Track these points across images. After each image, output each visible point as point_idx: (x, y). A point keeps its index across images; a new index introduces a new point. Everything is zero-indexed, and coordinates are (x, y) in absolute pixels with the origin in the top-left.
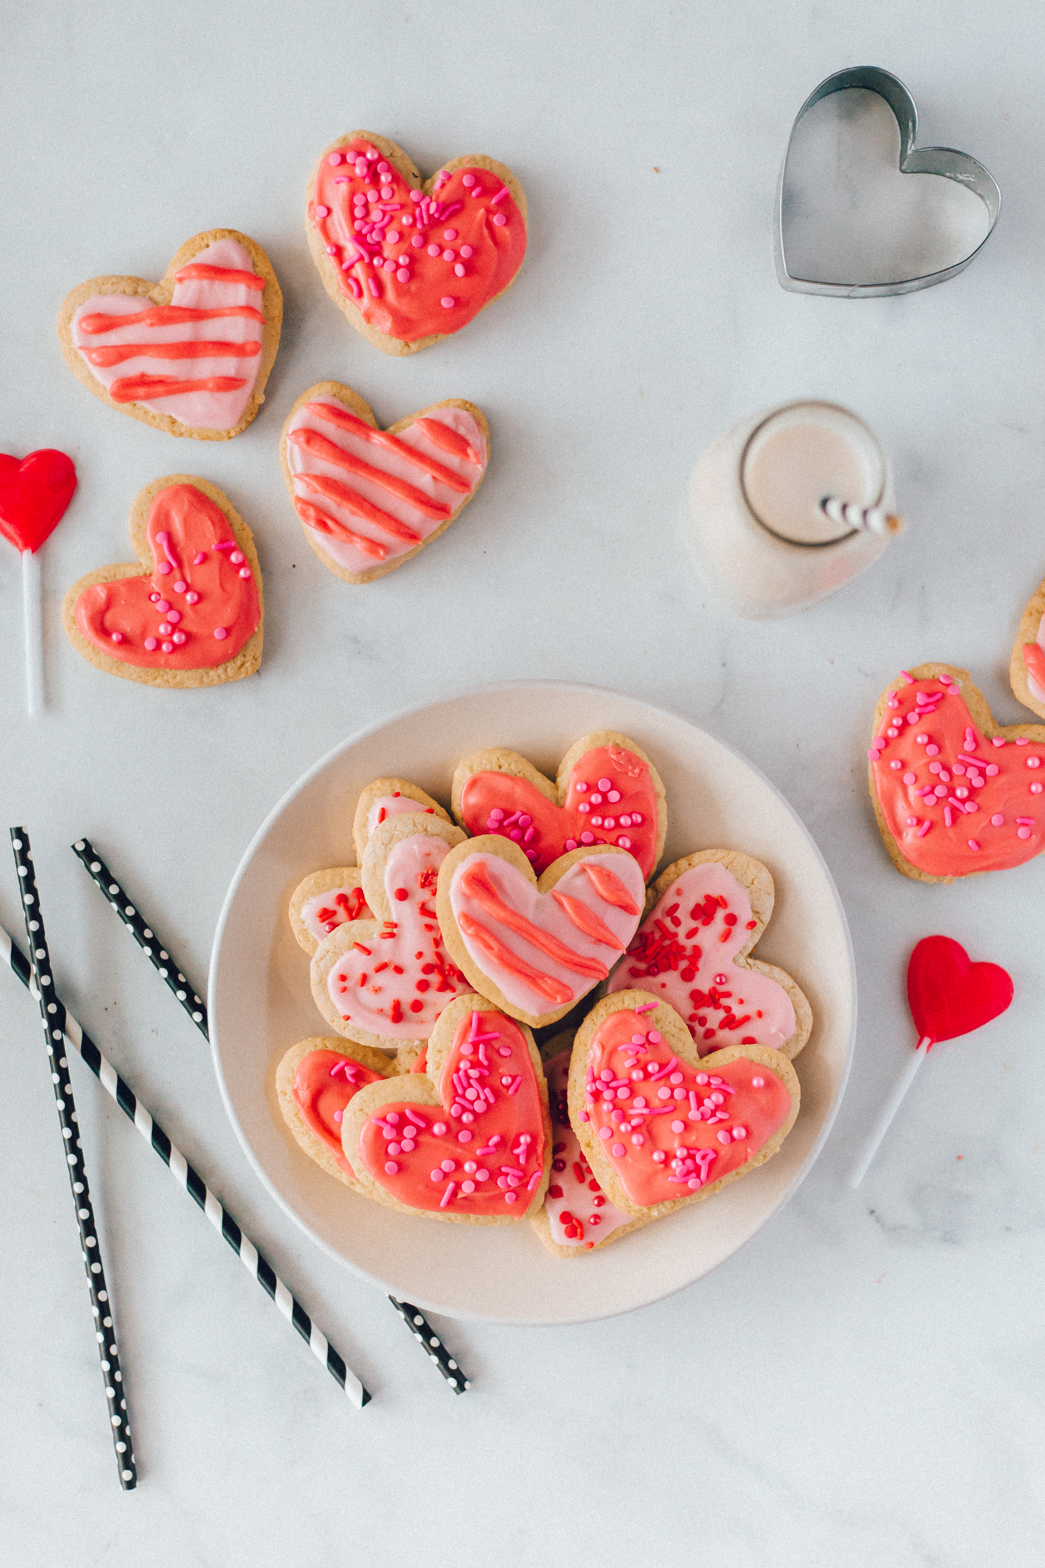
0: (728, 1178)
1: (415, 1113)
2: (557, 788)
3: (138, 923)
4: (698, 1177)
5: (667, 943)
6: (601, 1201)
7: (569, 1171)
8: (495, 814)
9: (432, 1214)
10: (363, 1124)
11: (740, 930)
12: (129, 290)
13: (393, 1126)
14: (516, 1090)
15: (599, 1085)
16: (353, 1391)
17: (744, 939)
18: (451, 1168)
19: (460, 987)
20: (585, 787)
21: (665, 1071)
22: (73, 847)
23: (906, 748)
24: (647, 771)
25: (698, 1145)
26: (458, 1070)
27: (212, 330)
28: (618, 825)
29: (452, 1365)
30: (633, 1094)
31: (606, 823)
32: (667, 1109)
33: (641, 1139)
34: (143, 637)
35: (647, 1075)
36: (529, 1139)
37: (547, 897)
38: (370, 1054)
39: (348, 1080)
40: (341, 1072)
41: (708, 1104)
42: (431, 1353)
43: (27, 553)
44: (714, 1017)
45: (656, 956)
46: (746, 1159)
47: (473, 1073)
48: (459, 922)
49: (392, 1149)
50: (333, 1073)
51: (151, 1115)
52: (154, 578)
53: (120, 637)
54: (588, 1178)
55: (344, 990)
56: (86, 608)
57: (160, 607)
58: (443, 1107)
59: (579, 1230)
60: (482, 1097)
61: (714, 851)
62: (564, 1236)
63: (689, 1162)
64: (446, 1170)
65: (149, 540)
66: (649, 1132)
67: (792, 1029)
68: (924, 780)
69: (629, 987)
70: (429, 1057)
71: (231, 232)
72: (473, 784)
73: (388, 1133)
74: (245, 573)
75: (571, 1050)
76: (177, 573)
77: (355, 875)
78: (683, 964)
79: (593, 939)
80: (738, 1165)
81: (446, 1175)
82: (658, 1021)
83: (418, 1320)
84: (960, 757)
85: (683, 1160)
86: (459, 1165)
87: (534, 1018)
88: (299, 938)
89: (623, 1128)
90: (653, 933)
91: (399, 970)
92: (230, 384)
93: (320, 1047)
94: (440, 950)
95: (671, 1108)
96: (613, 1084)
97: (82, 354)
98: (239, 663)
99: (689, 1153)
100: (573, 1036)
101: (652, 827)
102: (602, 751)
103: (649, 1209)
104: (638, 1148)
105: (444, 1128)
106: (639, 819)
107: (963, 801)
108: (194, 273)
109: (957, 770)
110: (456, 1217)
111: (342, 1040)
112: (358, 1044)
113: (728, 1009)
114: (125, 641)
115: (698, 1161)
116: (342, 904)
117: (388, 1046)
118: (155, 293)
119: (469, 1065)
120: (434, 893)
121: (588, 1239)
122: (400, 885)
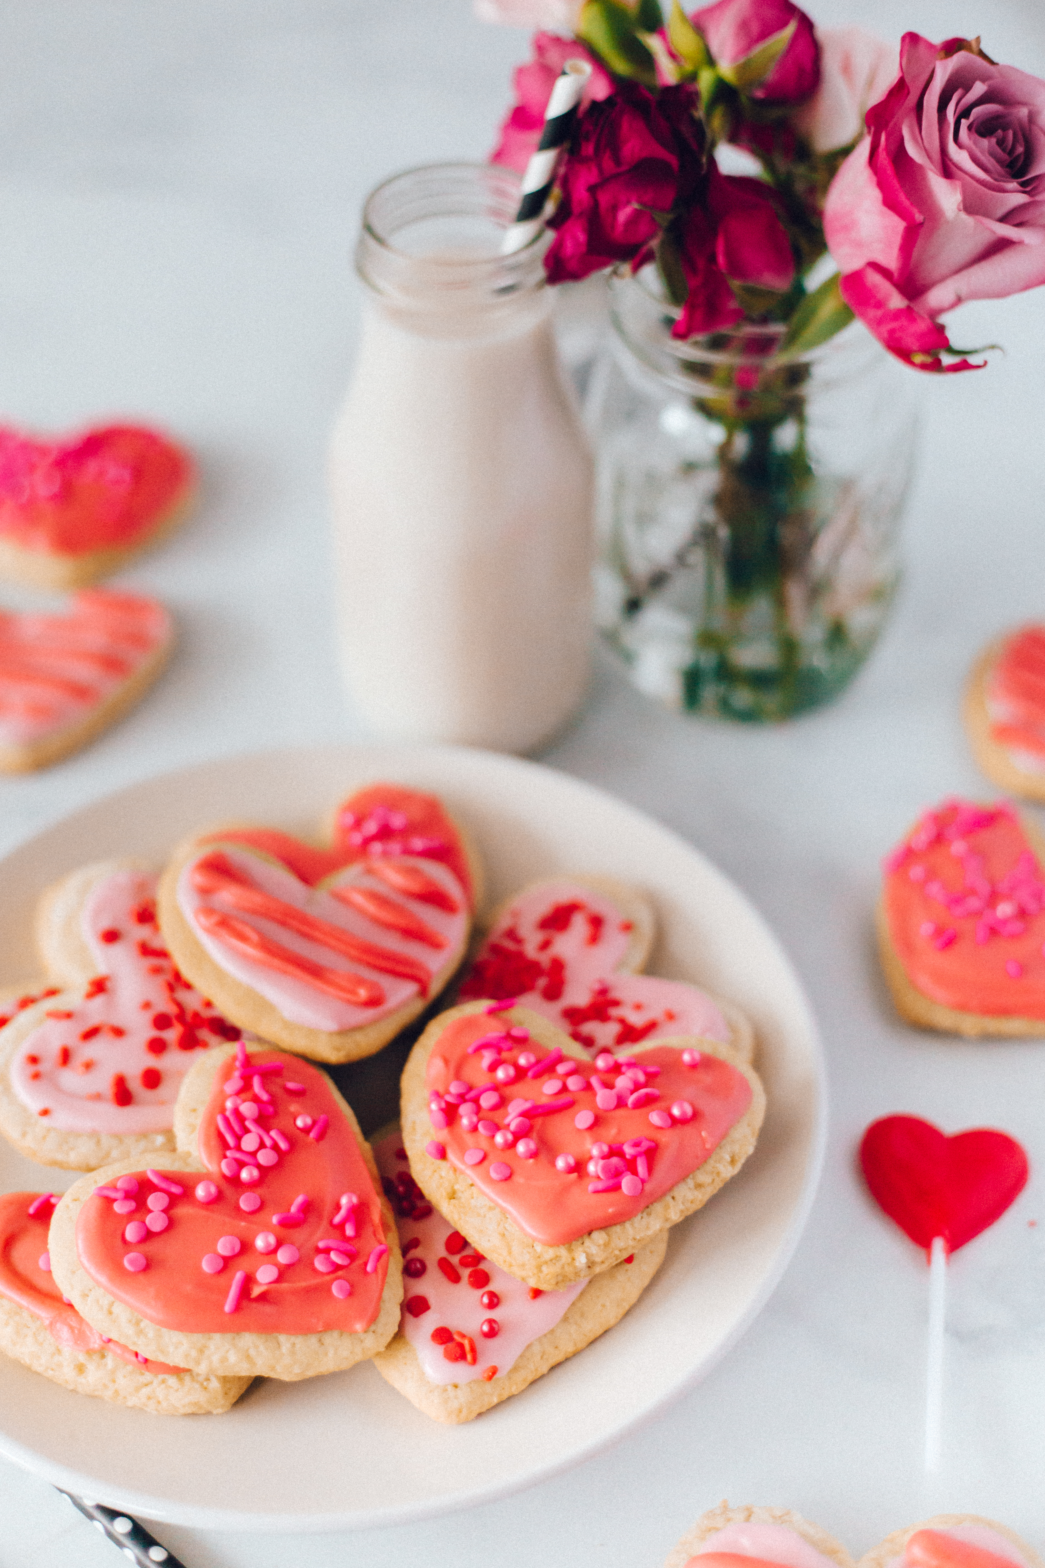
1: (164, 1177)
4: (635, 1177)
6: (494, 1299)
7: (432, 1272)
11: (613, 932)
13: (128, 1196)
15: (449, 1103)
17: (621, 946)
18: (233, 1249)
19: (216, 1038)
20: (353, 823)
25: (622, 1136)
26: (223, 1111)
32: (561, 1104)
36: (354, 1201)
40: (45, 1207)
41: (623, 1085)
44: (605, 1032)
47: (248, 1113)
49: (131, 1231)
50: (32, 1212)
55: (36, 1076)
58: (205, 1165)
59: (468, 1352)
60: (268, 1142)
62: (446, 1362)
63: (614, 1159)
64: (226, 1253)
66: (540, 1135)
70: (178, 1124)
73: (121, 1207)
78: (542, 982)
79: (402, 936)
81: (226, 1262)
82: (520, 1020)
85: (604, 1159)
86: (245, 1243)
87: (331, 1037)
89: (498, 1139)
90: (487, 957)
91: (118, 1032)
94: (179, 995)
95: (567, 1102)
96: (472, 1094)
99: (610, 1149)
103: (570, 1250)
104: (530, 1161)
105: (212, 1193)
113: (622, 1021)
115: (628, 1154)
119: (239, 1102)
120: (157, 926)
121: (484, 1363)
122: (106, 923)
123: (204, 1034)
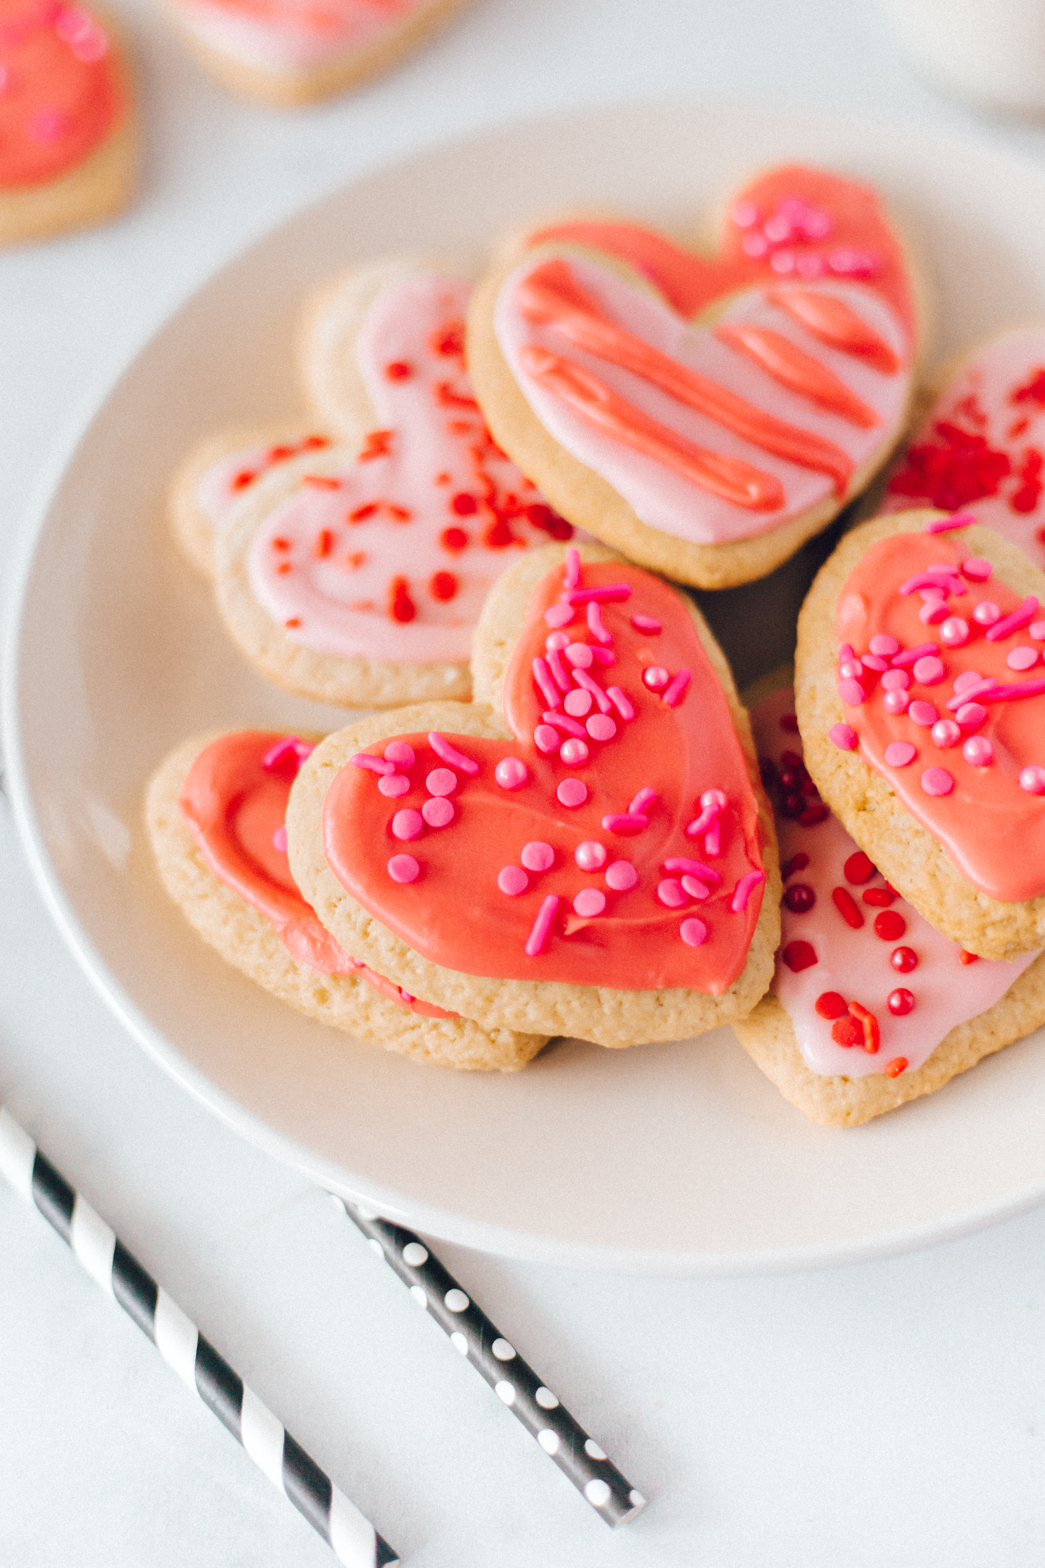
1: (452, 747)
6: (911, 958)
7: (823, 908)
13: (401, 771)
15: (869, 667)
18: (544, 861)
20: (753, 222)
26: (542, 653)
30: (949, 671)
31: (804, 268)
32: (1033, 687)
33: (986, 746)
35: (976, 630)
36: (721, 801)
37: (704, 333)
42: (540, 1422)
45: (950, 473)
47: (577, 658)
49: (401, 823)
55: (285, 569)
59: (866, 1032)
60: (604, 705)
62: (833, 1045)
64: (533, 866)
66: (1002, 733)
70: (477, 663)
73: (390, 788)
78: (1011, 485)
79: (811, 404)
81: (532, 878)
86: (561, 853)
87: (703, 551)
89: (937, 733)
91: (402, 515)
94: (489, 465)
96: (903, 657)
103: (1031, 909)
104: (983, 770)
105: (520, 772)
116: (274, 457)
119: (565, 641)
120: (465, 362)
121: (890, 1052)
122: (394, 353)
123: (522, 526)
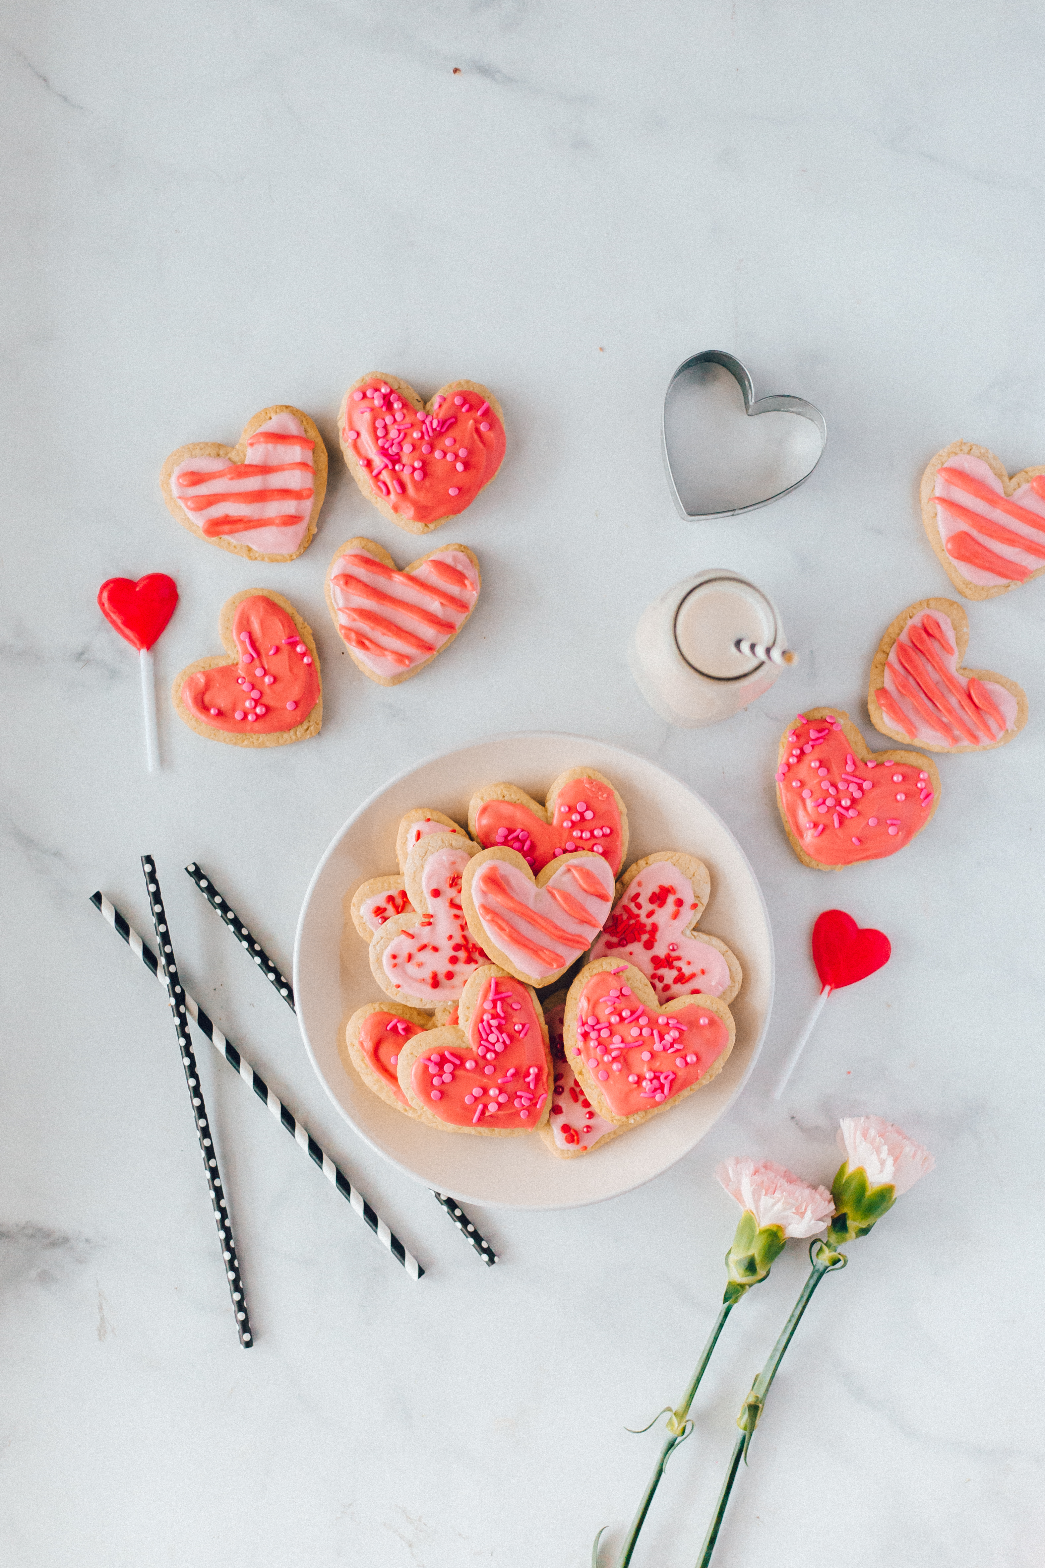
0: (686, 1092)
1: (452, 1054)
2: (546, 811)
3: (237, 924)
4: (663, 1092)
5: (632, 922)
6: (591, 1115)
7: (566, 1094)
8: (502, 831)
9: (466, 1129)
10: (414, 1064)
11: (685, 909)
12: (213, 453)
13: (436, 1064)
14: (525, 1035)
15: (587, 1028)
16: (410, 1266)
17: (689, 917)
18: (479, 1094)
19: (481, 960)
20: (567, 809)
21: (635, 1016)
22: (186, 869)
23: (803, 771)
24: (613, 795)
25: (662, 1069)
26: (482, 1021)
27: (276, 481)
28: (593, 836)
29: (484, 1245)
30: (612, 1034)
31: (584, 835)
32: (637, 1044)
33: (620, 1066)
34: (234, 710)
35: (622, 1019)
36: (536, 1070)
37: (543, 890)
38: (415, 1013)
39: (399, 1033)
40: (395, 1028)
41: (668, 1038)
42: (468, 1236)
43: (144, 651)
44: (670, 975)
45: (624, 932)
46: (697, 1079)
47: (494, 1023)
48: (479, 911)
49: (436, 1081)
50: (388, 1028)
51: (252, 1068)
52: (240, 666)
53: (217, 711)
54: (581, 1098)
55: (395, 966)
56: (190, 690)
57: (246, 687)
58: (472, 1049)
59: (575, 1137)
60: (501, 1040)
61: (664, 853)
62: (565, 1142)
63: (655, 1082)
64: (477, 1095)
65: (235, 638)
66: (625, 1060)
67: (728, 982)
68: (818, 794)
69: (605, 956)
70: (460, 1012)
71: (287, 407)
72: (484, 810)
73: (433, 1070)
74: (308, 660)
75: (565, 1004)
76: (257, 662)
77: (399, 881)
78: (645, 937)
79: (576, 921)
80: (691, 1083)
81: (476, 1099)
82: (628, 979)
83: (458, 1212)
84: (843, 776)
85: (651, 1081)
86: (485, 1091)
87: (537, 980)
88: (359, 929)
89: (605, 1058)
90: (622, 914)
91: (435, 949)
92: (292, 520)
93: (378, 1009)
94: (465, 933)
95: (640, 1043)
96: (598, 1027)
97: (181, 503)
98: (305, 727)
99: (655, 1075)
100: (566, 994)
101: (618, 836)
102: (579, 782)
103: (627, 1118)
104: (618, 1073)
105: (474, 1064)
106: (608, 831)
107: (847, 809)
108: (262, 439)
109: (842, 786)
110: (484, 1130)
111: (394, 1004)
112: (406, 1006)
113: (680, 969)
114: (220, 713)
115: (662, 1080)
116: (391, 903)
117: (428, 1006)
118: (233, 455)
119: (490, 1017)
120: (460, 891)
121: (582, 1144)
122: (434, 886)
123: (476, 957)
